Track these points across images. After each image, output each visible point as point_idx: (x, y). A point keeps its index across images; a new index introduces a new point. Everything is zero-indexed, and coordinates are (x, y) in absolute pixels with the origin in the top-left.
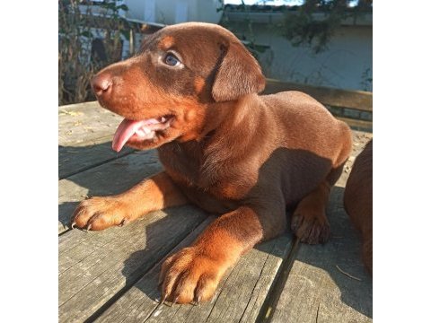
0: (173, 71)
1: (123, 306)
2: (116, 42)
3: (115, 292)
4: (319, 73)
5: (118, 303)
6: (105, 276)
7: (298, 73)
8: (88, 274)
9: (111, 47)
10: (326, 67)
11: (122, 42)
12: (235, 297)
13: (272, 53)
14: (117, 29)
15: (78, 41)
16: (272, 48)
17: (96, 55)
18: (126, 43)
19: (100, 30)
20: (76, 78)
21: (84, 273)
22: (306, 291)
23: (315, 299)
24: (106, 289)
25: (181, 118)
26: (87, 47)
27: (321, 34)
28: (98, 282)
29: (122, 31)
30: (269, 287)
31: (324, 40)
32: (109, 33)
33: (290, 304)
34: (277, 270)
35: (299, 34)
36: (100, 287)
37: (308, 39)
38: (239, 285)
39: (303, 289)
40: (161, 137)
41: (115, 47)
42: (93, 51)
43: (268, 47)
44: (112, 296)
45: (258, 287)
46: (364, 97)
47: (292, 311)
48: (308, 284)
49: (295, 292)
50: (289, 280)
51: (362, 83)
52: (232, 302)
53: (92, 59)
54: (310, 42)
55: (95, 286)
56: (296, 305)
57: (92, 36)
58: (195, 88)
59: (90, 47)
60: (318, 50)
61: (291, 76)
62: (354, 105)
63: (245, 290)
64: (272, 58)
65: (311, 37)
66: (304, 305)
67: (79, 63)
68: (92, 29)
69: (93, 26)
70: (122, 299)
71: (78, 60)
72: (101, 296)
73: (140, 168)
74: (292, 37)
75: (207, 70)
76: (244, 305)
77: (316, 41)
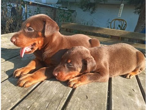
0: (32, 33)
1: (17, 109)
2: (20, 9)
3: (15, 104)
4: (92, 20)
5: (16, 108)
6: (12, 99)
7: (85, 20)
8: (6, 98)
9: (18, 10)
10: (94, 18)
11: (22, 8)
12: (54, 105)
13: (76, 13)
14: (20, 4)
15: (6, 8)
16: (76, 11)
17: (13, 13)
18: (24, 9)
19: (14, 4)
20: (6, 21)
21: (5, 98)
22: (77, 102)
23: (79, 104)
24: (12, 103)
25: (37, 43)
26: (9, 10)
27: (93, 7)
28: (9, 101)
29: (22, 5)
30: (65, 101)
31: (94, 9)
32: (18, 5)
33: (71, 107)
34: (68, 95)
35: (85, 7)
36: (10, 103)
37: (89, 9)
38: (56, 101)
39: (76, 101)
40: (33, 50)
41: (20, 10)
42: (11, 12)
43: (75, 11)
44: (14, 106)
45: (62, 101)
46: (106, 30)
47: (71, 109)
48: (78, 99)
49: (73, 103)
50: (72, 98)
51: (107, 24)
52: (53, 106)
53: (11, 15)
54: (89, 10)
55: (8, 102)
56: (73, 107)
57: (11, 6)
58: (39, 35)
59: (10, 10)
60: (92, 13)
61: (83, 21)
62: (103, 33)
63: (58, 102)
64: (76, 15)
65: (90, 8)
66: (76, 107)
67: (6, 16)
68: (11, 3)
69: (12, 3)
70: (17, 107)
71: (6, 15)
72: (10, 106)
73: (26, 59)
74: (83, 8)
75: (41, 30)
76: (56, 107)
77: (91, 10)
